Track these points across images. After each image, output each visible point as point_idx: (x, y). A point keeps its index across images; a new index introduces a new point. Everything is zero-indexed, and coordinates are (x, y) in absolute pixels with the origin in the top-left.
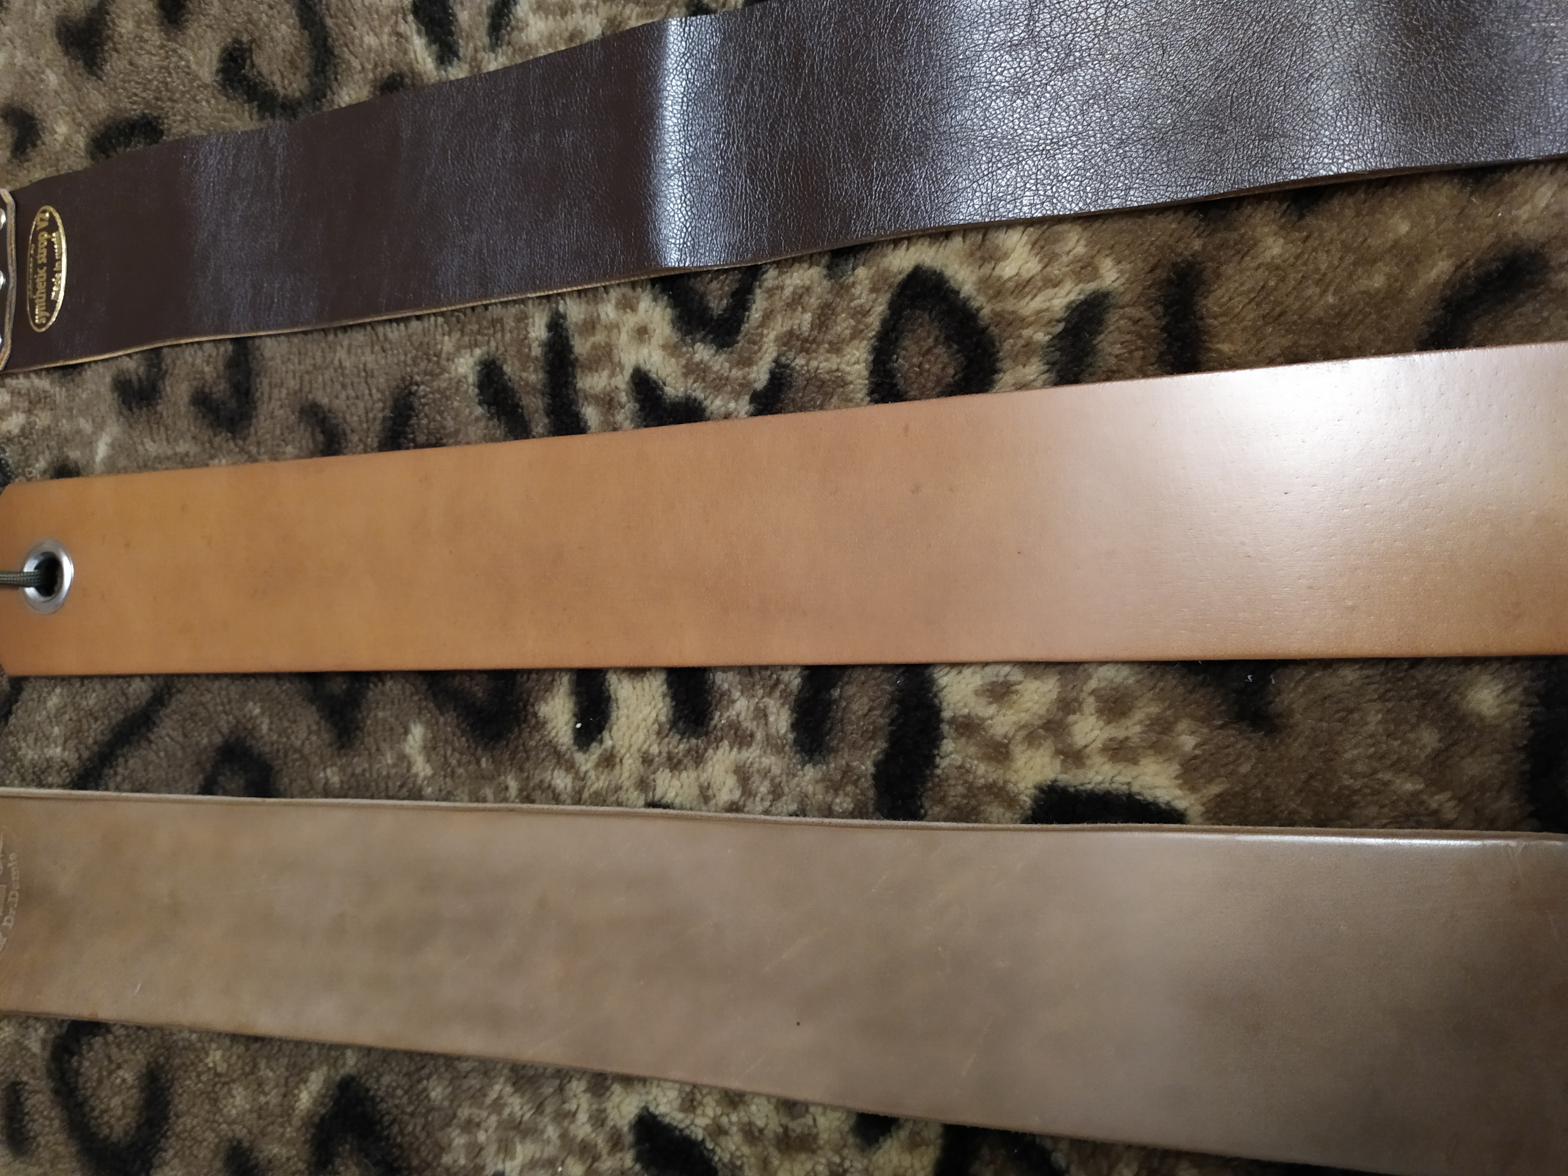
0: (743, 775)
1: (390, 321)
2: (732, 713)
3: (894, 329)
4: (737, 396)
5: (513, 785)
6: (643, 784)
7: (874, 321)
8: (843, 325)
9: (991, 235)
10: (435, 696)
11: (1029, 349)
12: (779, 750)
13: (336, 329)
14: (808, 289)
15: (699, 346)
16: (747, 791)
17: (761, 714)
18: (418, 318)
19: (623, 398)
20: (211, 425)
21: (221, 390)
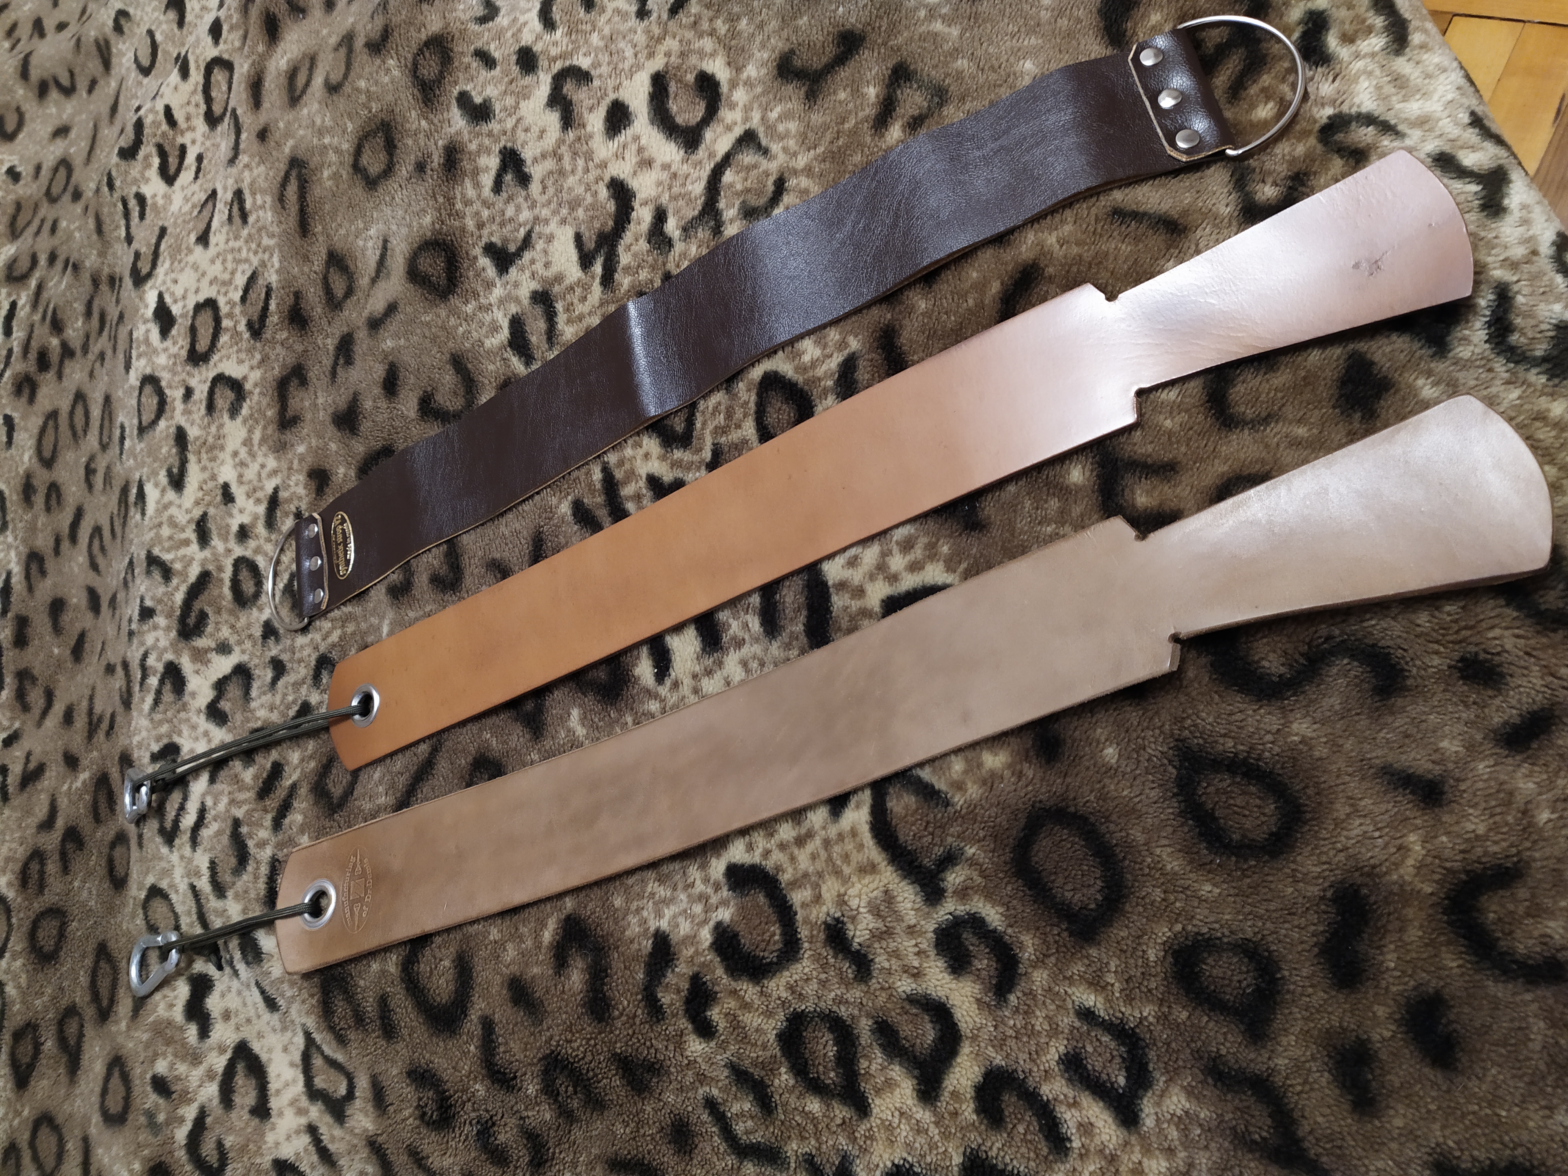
0: (744, 664)
1: (524, 501)
2: (731, 632)
3: (761, 405)
4: (698, 469)
5: (629, 719)
6: (696, 691)
7: (752, 406)
8: (739, 414)
9: (796, 345)
10: (581, 688)
11: (825, 393)
12: (757, 640)
13: (498, 516)
14: (719, 403)
15: (675, 451)
16: (748, 671)
17: (746, 626)
18: (538, 493)
19: (644, 491)
20: (442, 591)
21: (444, 570)
